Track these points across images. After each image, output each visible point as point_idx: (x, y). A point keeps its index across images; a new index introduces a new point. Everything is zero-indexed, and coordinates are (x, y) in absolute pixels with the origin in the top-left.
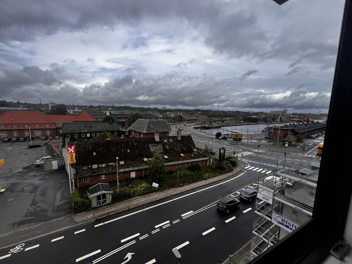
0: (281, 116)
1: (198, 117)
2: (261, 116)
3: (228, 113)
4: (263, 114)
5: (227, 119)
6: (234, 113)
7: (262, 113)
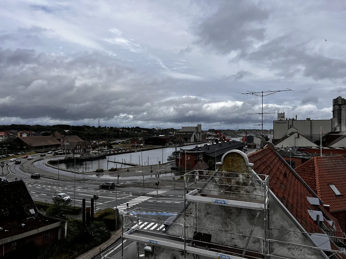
0: (196, 134)
1: (62, 140)
2: (170, 134)
3: (121, 131)
4: (173, 132)
5: (117, 141)
6: (132, 131)
7: (172, 130)
